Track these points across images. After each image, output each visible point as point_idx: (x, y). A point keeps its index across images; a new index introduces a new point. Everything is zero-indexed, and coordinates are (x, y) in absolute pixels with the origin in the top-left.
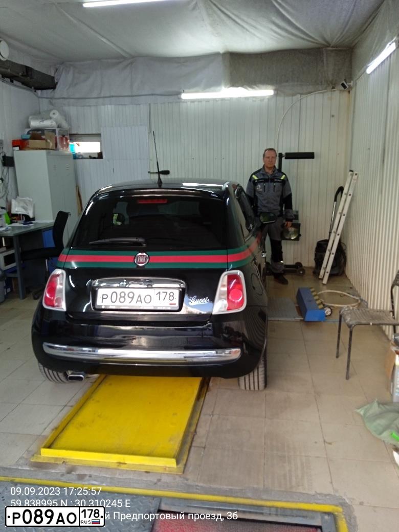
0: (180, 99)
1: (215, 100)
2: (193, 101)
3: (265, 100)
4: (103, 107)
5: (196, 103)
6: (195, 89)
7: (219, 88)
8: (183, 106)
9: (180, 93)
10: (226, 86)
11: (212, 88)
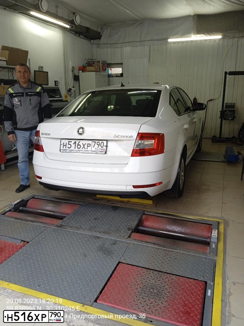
0: (168, 42)
1: (187, 42)
2: (174, 43)
3: (216, 41)
4: (125, 48)
5: (176, 44)
6: (176, 36)
7: (190, 35)
8: (169, 45)
9: (167, 39)
10: (194, 34)
11: (186, 35)
